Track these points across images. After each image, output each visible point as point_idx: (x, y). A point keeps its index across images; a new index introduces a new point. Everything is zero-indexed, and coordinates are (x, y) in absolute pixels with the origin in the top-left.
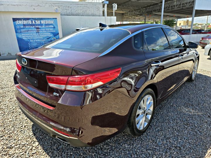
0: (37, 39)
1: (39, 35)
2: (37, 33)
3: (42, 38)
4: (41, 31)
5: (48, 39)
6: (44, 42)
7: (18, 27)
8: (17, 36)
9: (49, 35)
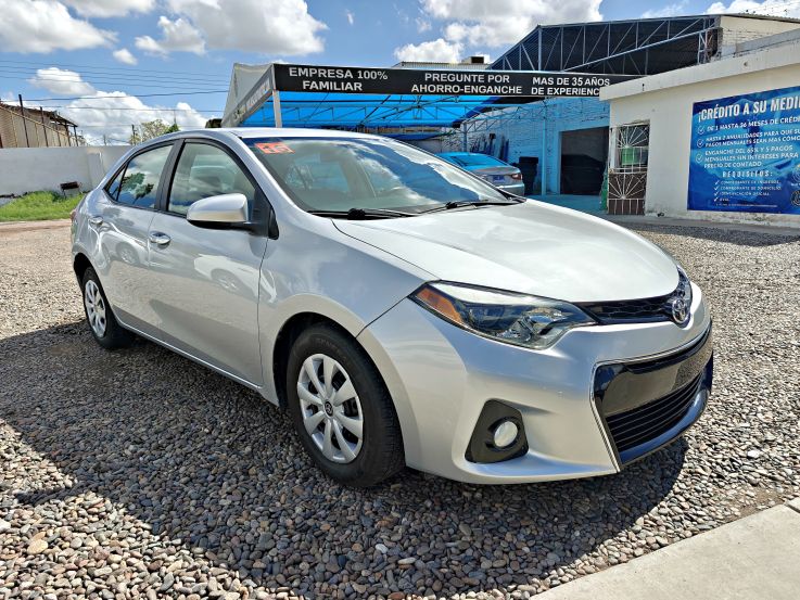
0: (743, 169)
1: (753, 154)
2: (748, 145)
3: (759, 164)
4: (763, 138)
5: (780, 167)
6: (765, 179)
7: (701, 130)
8: (691, 158)
9: (789, 152)
